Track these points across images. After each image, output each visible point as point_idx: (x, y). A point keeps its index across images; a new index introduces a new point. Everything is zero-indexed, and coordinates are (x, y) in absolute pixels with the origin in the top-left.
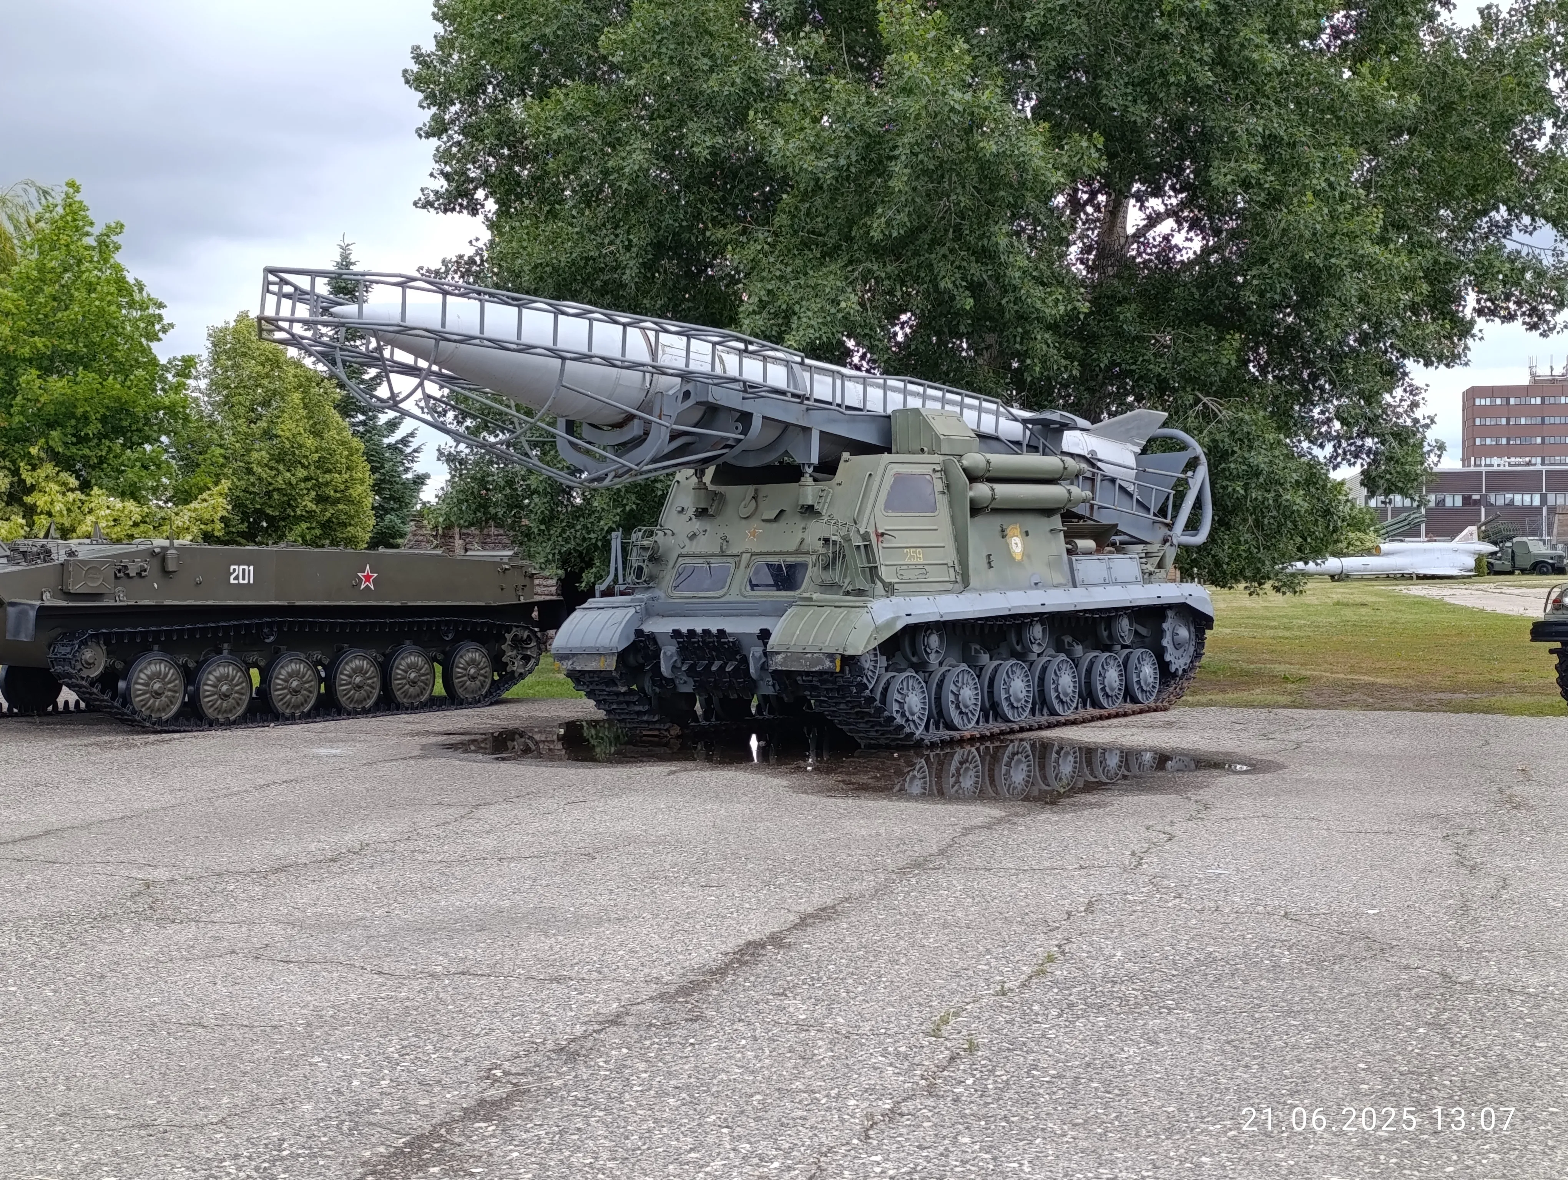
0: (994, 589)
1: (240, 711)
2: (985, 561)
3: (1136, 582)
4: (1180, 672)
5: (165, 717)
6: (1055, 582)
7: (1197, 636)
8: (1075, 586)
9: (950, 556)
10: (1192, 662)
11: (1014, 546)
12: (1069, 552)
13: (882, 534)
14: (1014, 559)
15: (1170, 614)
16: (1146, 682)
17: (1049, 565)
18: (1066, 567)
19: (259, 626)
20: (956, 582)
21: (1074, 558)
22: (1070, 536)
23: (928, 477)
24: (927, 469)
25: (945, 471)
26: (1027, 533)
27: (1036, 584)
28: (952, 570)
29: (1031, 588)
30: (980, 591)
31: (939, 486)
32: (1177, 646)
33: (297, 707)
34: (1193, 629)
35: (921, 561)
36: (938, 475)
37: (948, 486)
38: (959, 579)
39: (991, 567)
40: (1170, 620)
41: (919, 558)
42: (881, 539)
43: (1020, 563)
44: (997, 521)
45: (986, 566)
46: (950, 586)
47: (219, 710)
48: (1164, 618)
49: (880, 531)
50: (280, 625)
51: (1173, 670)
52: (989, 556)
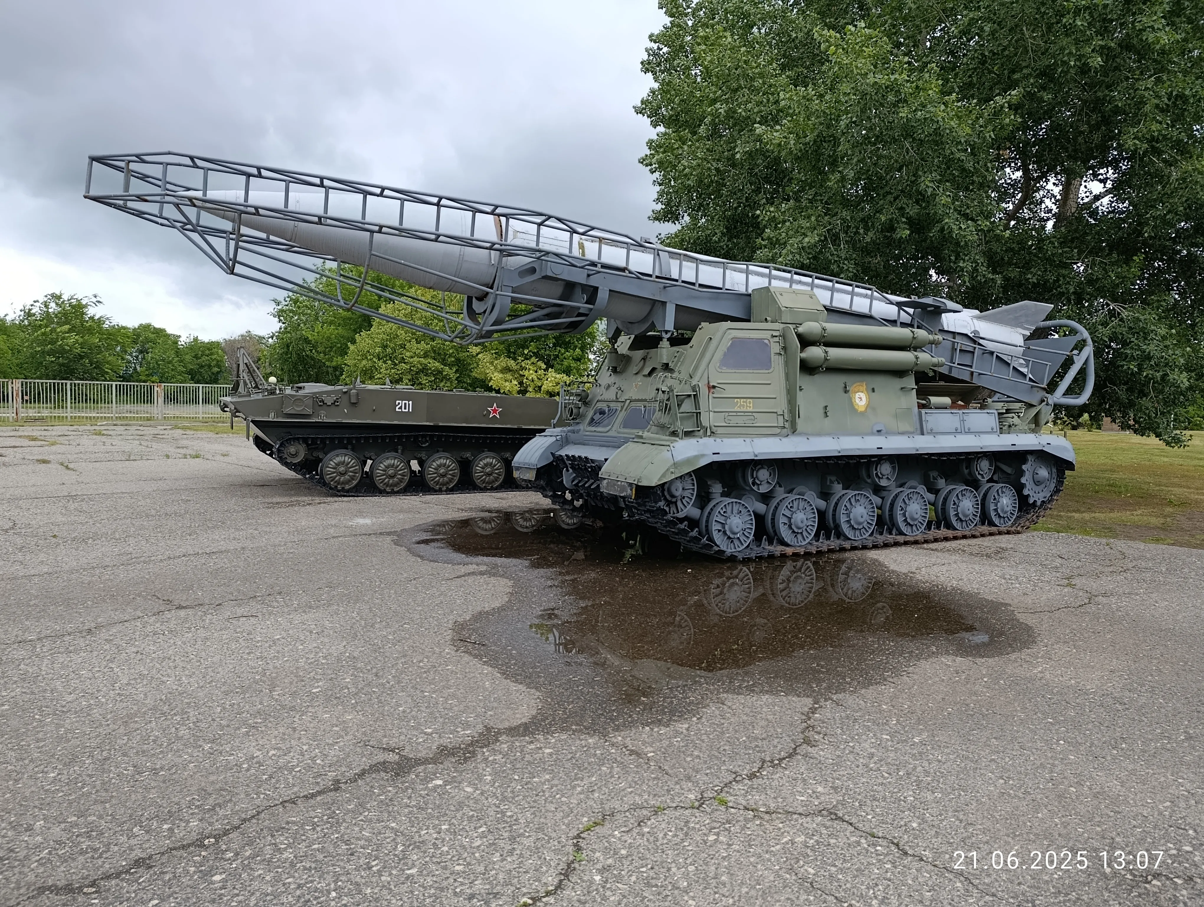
0: (828, 434)
1: (403, 485)
2: (822, 411)
3: (992, 432)
4: (1039, 503)
5: (347, 487)
6: (901, 430)
7: (1058, 476)
8: (923, 434)
9: (782, 406)
10: (1051, 496)
11: (857, 400)
12: (921, 406)
13: (714, 387)
14: (855, 411)
15: (1030, 457)
16: (1002, 510)
17: (896, 416)
18: (916, 418)
19: (416, 437)
20: (784, 427)
21: (923, 411)
22: (922, 393)
23: (766, 341)
24: (767, 335)
25: (784, 336)
26: (873, 390)
27: (879, 431)
28: (781, 418)
29: (872, 434)
30: (807, 435)
31: (776, 348)
32: (1037, 483)
33: (443, 484)
34: (1054, 470)
35: (751, 410)
36: (777, 339)
37: (784, 348)
38: (787, 425)
39: (827, 416)
40: (1030, 463)
41: (749, 406)
42: (712, 390)
43: (862, 414)
44: (839, 380)
45: (823, 415)
46: (778, 431)
47: (387, 485)
48: (1025, 462)
49: (711, 384)
50: (431, 437)
51: (1031, 501)
52: (826, 407)
